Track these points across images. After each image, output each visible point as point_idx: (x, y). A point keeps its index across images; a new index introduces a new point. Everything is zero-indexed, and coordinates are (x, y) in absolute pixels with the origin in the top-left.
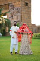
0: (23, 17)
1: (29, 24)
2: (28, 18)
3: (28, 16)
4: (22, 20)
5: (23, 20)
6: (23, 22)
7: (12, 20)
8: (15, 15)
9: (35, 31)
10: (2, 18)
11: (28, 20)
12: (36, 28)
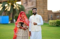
0: (38, 3)
1: (45, 10)
2: (44, 4)
3: (44, 2)
4: (37, 6)
5: (39, 6)
6: (39, 8)
7: (26, 6)
8: (29, 1)
9: (51, 17)
10: (16, 4)
11: (44, 6)
12: (52, 14)
